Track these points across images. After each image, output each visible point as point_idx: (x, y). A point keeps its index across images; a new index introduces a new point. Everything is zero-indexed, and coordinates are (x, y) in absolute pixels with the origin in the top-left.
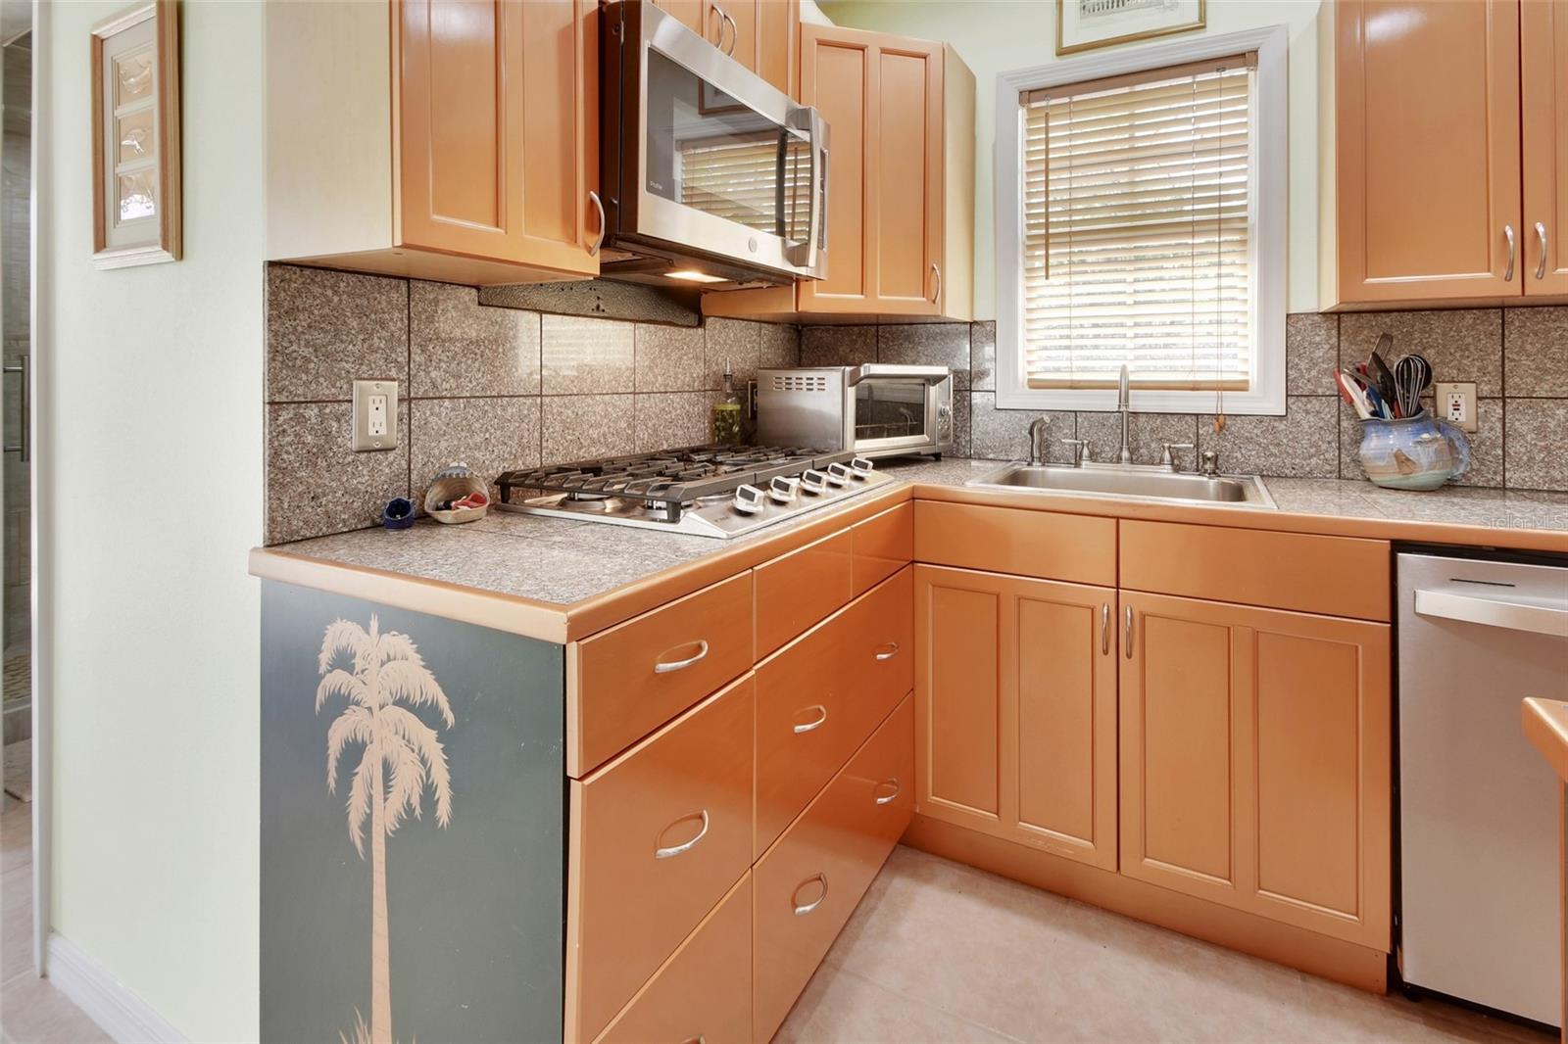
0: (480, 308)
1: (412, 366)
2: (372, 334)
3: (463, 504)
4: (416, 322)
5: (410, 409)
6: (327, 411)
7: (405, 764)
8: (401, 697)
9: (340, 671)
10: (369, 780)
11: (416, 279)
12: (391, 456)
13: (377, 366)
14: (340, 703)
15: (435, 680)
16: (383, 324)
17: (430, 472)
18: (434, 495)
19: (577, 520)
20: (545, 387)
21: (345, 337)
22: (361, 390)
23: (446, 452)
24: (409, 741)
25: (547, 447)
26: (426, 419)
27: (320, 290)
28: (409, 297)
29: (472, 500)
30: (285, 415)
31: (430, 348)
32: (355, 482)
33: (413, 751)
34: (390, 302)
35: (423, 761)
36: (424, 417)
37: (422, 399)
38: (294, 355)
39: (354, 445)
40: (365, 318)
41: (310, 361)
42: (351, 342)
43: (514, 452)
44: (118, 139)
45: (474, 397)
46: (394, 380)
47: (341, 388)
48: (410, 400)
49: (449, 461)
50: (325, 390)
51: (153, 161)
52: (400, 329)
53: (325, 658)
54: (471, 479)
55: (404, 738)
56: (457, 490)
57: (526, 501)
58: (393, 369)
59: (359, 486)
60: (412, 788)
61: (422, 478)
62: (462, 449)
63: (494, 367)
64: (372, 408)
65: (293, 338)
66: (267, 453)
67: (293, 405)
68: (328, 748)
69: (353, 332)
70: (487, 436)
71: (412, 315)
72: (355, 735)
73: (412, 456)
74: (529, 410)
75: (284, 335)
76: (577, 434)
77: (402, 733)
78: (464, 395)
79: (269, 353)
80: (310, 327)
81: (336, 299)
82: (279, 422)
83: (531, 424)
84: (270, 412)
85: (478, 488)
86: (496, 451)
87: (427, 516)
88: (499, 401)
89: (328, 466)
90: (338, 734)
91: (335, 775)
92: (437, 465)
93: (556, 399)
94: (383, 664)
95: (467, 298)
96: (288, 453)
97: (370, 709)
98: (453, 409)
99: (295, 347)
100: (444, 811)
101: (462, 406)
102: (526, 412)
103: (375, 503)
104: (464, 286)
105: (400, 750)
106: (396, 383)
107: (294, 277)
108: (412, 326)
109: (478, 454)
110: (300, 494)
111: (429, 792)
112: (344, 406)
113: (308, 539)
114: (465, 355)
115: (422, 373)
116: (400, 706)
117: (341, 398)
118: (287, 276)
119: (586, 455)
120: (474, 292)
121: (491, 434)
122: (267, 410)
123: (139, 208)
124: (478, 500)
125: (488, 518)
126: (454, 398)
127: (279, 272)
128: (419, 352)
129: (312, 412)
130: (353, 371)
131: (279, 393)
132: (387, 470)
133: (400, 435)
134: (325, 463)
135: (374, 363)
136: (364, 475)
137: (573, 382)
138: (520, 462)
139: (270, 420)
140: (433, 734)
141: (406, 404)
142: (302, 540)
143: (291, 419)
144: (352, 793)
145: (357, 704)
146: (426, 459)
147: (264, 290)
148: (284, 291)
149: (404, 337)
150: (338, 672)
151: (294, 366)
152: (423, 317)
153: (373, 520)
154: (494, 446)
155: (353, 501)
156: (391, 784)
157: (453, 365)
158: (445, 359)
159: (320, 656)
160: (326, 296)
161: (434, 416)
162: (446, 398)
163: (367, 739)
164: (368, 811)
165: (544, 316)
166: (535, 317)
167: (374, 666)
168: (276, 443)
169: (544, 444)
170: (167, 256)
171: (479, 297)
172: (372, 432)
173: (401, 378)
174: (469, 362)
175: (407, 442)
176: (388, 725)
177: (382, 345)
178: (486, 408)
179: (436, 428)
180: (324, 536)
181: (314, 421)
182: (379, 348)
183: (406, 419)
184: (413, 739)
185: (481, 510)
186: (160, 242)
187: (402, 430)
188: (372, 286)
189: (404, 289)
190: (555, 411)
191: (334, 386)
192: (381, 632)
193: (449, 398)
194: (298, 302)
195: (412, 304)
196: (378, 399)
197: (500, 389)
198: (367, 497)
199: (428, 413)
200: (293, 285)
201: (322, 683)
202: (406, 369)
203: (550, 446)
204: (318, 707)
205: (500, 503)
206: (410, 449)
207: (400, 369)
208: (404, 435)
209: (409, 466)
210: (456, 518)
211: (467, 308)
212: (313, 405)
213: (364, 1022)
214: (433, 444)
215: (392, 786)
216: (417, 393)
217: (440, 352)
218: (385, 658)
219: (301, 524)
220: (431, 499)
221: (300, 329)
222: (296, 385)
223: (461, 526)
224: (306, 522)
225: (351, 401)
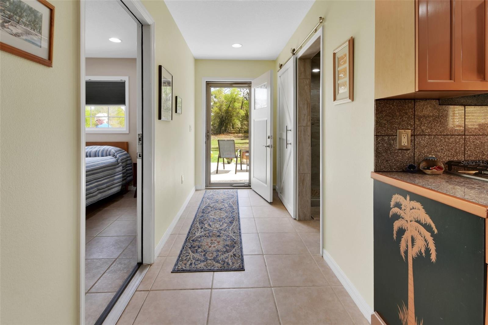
0: (440, 106)
1: (415, 125)
2: (403, 116)
3: (434, 169)
4: (417, 112)
5: (414, 138)
6: (390, 138)
7: (419, 239)
8: (418, 220)
9: (397, 208)
10: (407, 240)
11: (417, 99)
12: (408, 152)
13: (404, 126)
14: (397, 217)
15: (430, 218)
16: (406, 113)
17: (421, 157)
18: (423, 165)
19: (484, 181)
20: (466, 132)
21: (395, 118)
22: (400, 132)
23: (427, 152)
24: (420, 233)
25: (467, 154)
26: (420, 141)
27: (389, 106)
28: (414, 105)
29: (438, 168)
30: (379, 139)
31: (422, 119)
32: (398, 158)
33: (422, 237)
34: (408, 107)
35: (426, 241)
36: (419, 141)
37: (418, 135)
38: (382, 123)
39: (397, 148)
40: (401, 112)
41: (386, 124)
42: (397, 119)
43: (453, 154)
44: (339, 75)
45: (437, 135)
46: (409, 129)
47: (394, 132)
48: (414, 135)
49: (428, 155)
50: (390, 132)
51: (347, 79)
52: (412, 114)
53: (392, 203)
54: (437, 161)
55: (419, 232)
56: (431, 164)
57: (459, 171)
58: (409, 126)
59: (399, 159)
60: (422, 247)
61: (418, 159)
62: (433, 152)
63: (445, 125)
64: (403, 137)
65: (382, 118)
66: (375, 148)
67: (381, 136)
68: (393, 228)
69: (397, 116)
70: (442, 148)
71: (415, 110)
72: (402, 226)
73: (415, 152)
74: (459, 140)
75: (379, 118)
76: (482, 150)
77: (418, 230)
78: (433, 134)
79: (376, 123)
80: (386, 115)
81: (393, 107)
82: (378, 140)
83: (460, 145)
84: (376, 138)
85: (439, 164)
86: (446, 153)
87: (421, 171)
88: (447, 137)
89: (390, 153)
90: (397, 225)
91: (396, 236)
92: (424, 156)
93: (471, 136)
94: (411, 209)
95: (435, 103)
96: (380, 148)
97: (407, 221)
98: (429, 139)
99: (382, 121)
100: (433, 257)
101: (433, 138)
102: (458, 141)
103: (403, 165)
104: (434, 99)
105: (417, 235)
106: (410, 130)
107: (382, 103)
108: (415, 113)
109: (438, 154)
110: (383, 159)
111: (428, 250)
112: (395, 137)
113: (385, 172)
114: (434, 121)
115: (419, 128)
116: (417, 223)
117: (394, 134)
118: (380, 103)
119: (486, 158)
120: (437, 101)
121: (443, 148)
122: (375, 137)
123: (344, 90)
124: (440, 168)
125: (443, 175)
126: (430, 135)
127: (378, 102)
128: (418, 121)
129: (386, 138)
130: (397, 127)
131: (378, 133)
132: (407, 156)
133: (411, 146)
134: (389, 152)
135: (404, 124)
136: (400, 157)
137: (480, 130)
138: (455, 158)
139: (376, 140)
140: (429, 234)
141: (413, 137)
142: (384, 172)
143: (381, 140)
144: (401, 242)
145: (403, 218)
146: (420, 154)
147: (375, 107)
148: (380, 106)
149: (413, 117)
150: (396, 208)
151: (382, 126)
152: (419, 110)
153: (403, 170)
154: (445, 151)
155: (397, 163)
156: (414, 244)
157: (430, 125)
158: (427, 123)
159: (391, 203)
160: (390, 107)
161: (423, 141)
162: (427, 135)
163: (406, 228)
164: (407, 249)
165: (466, 107)
166: (462, 108)
167: (408, 209)
168: (377, 146)
169: (466, 152)
170: (350, 101)
171: (439, 102)
172: (403, 144)
173: (412, 129)
174: (435, 124)
175: (413, 148)
176: (413, 227)
177: (406, 119)
178: (442, 139)
179: (423, 144)
180: (389, 172)
181: (387, 140)
182: (405, 120)
183: (413, 141)
184: (422, 233)
185: (441, 172)
186: (349, 98)
187: (412, 144)
188: (403, 103)
189: (413, 102)
190: (471, 141)
191: (392, 131)
192: (410, 200)
193: (428, 135)
194: (383, 109)
195: (416, 107)
196: (404, 135)
197: (447, 133)
198: (401, 163)
199: (421, 140)
200: (382, 105)
201: (392, 210)
202: (414, 126)
203: (469, 153)
204: (390, 216)
205: (447, 170)
206: (414, 150)
207: (411, 126)
208: (413, 146)
209: (414, 155)
210: (432, 173)
211: (435, 106)
212: (387, 136)
213: (405, 306)
214: (422, 149)
215: (414, 245)
216: (417, 133)
217: (425, 121)
218: (412, 208)
219: (383, 167)
220: (422, 166)
221: (383, 116)
222: (382, 131)
223: (434, 176)
224: (385, 167)
225: (397, 135)
